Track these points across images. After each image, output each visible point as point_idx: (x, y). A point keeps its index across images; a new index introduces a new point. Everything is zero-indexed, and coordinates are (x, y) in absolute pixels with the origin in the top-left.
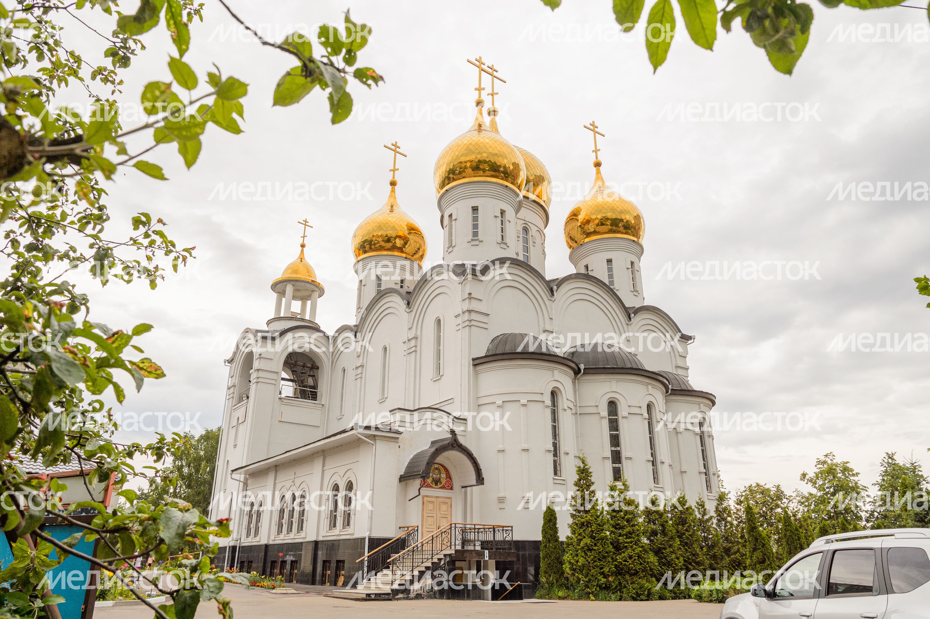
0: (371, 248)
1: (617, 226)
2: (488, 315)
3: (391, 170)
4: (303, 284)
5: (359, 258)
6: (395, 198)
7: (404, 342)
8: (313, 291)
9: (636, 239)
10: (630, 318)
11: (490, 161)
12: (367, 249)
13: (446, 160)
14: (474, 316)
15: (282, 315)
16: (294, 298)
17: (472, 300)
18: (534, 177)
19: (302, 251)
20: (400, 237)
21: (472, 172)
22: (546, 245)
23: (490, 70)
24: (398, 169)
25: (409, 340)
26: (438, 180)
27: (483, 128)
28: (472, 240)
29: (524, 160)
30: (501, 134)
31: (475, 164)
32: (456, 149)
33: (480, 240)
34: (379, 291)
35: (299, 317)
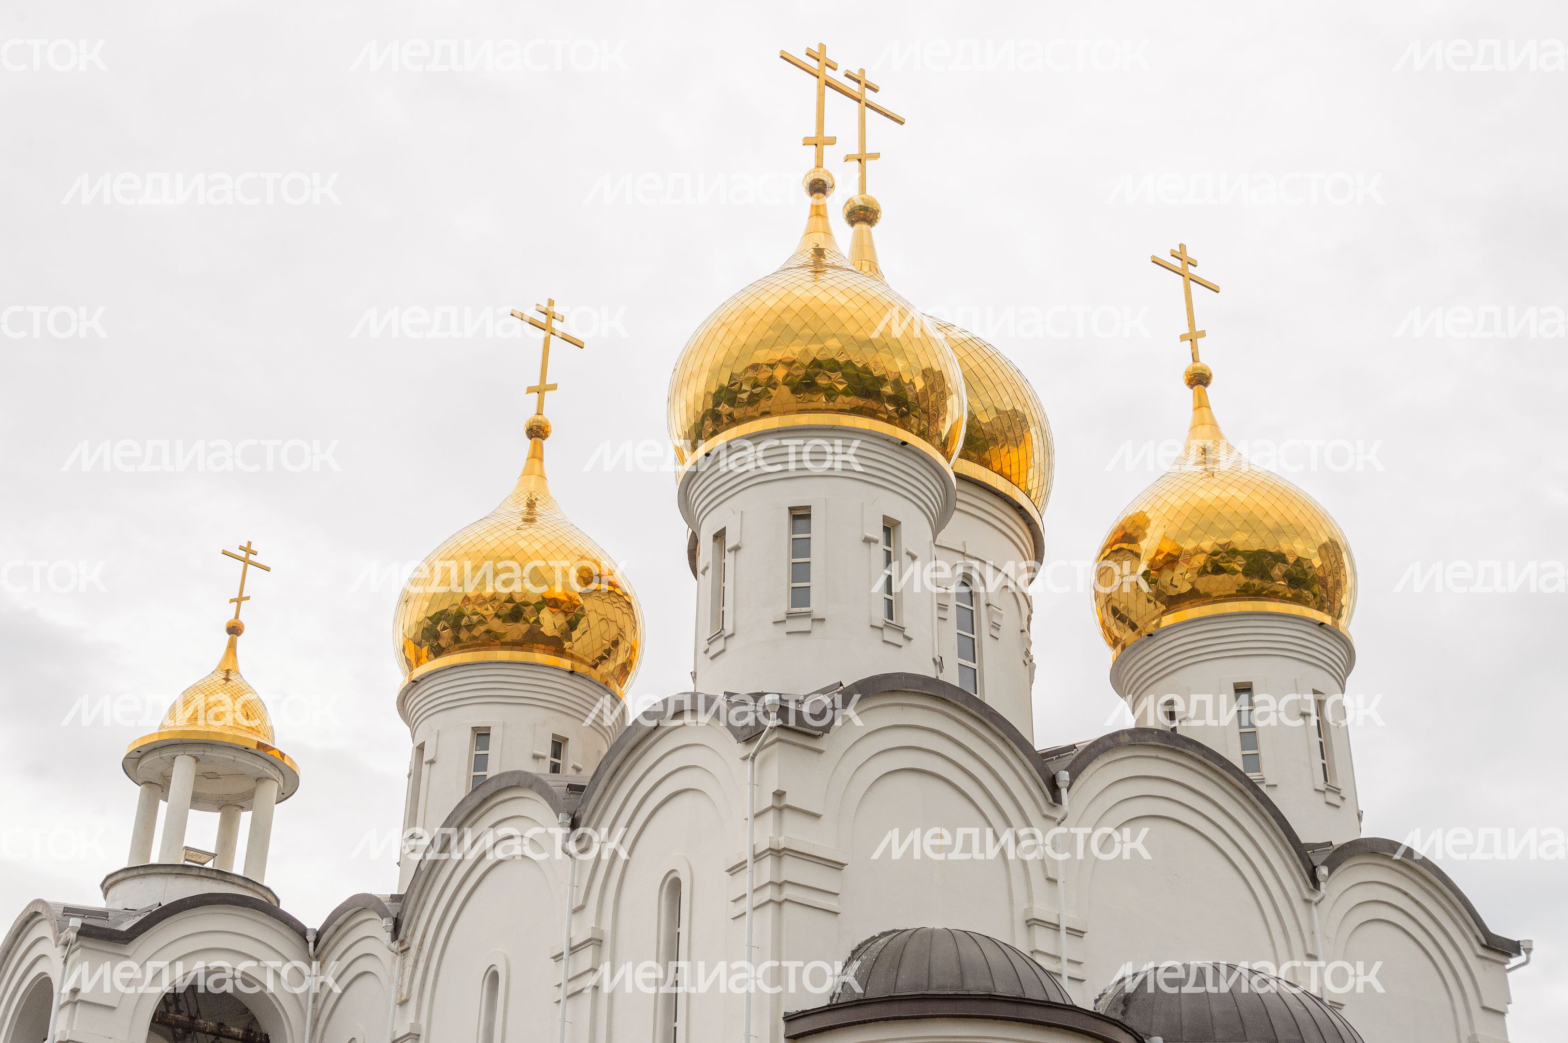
0: (457, 640)
1: (1265, 574)
2: (838, 866)
3: (530, 390)
4: (228, 755)
5: (418, 672)
6: (542, 476)
7: (558, 957)
8: (259, 780)
9: (1327, 620)
10: (1315, 882)
11: (849, 363)
12: (443, 643)
13: (709, 358)
14: (792, 870)
15: (155, 858)
16: (198, 801)
17: (787, 813)
18: (993, 415)
19: (232, 646)
20: (553, 603)
21: (793, 398)
22: (1033, 635)
23: (854, 86)
24: (554, 387)
25: (573, 950)
26: (683, 420)
27: (828, 260)
28: (790, 616)
29: (961, 361)
30: (887, 279)
31: (802, 372)
32: (740, 323)
33: (817, 614)
34: (479, 783)
35: (209, 865)
